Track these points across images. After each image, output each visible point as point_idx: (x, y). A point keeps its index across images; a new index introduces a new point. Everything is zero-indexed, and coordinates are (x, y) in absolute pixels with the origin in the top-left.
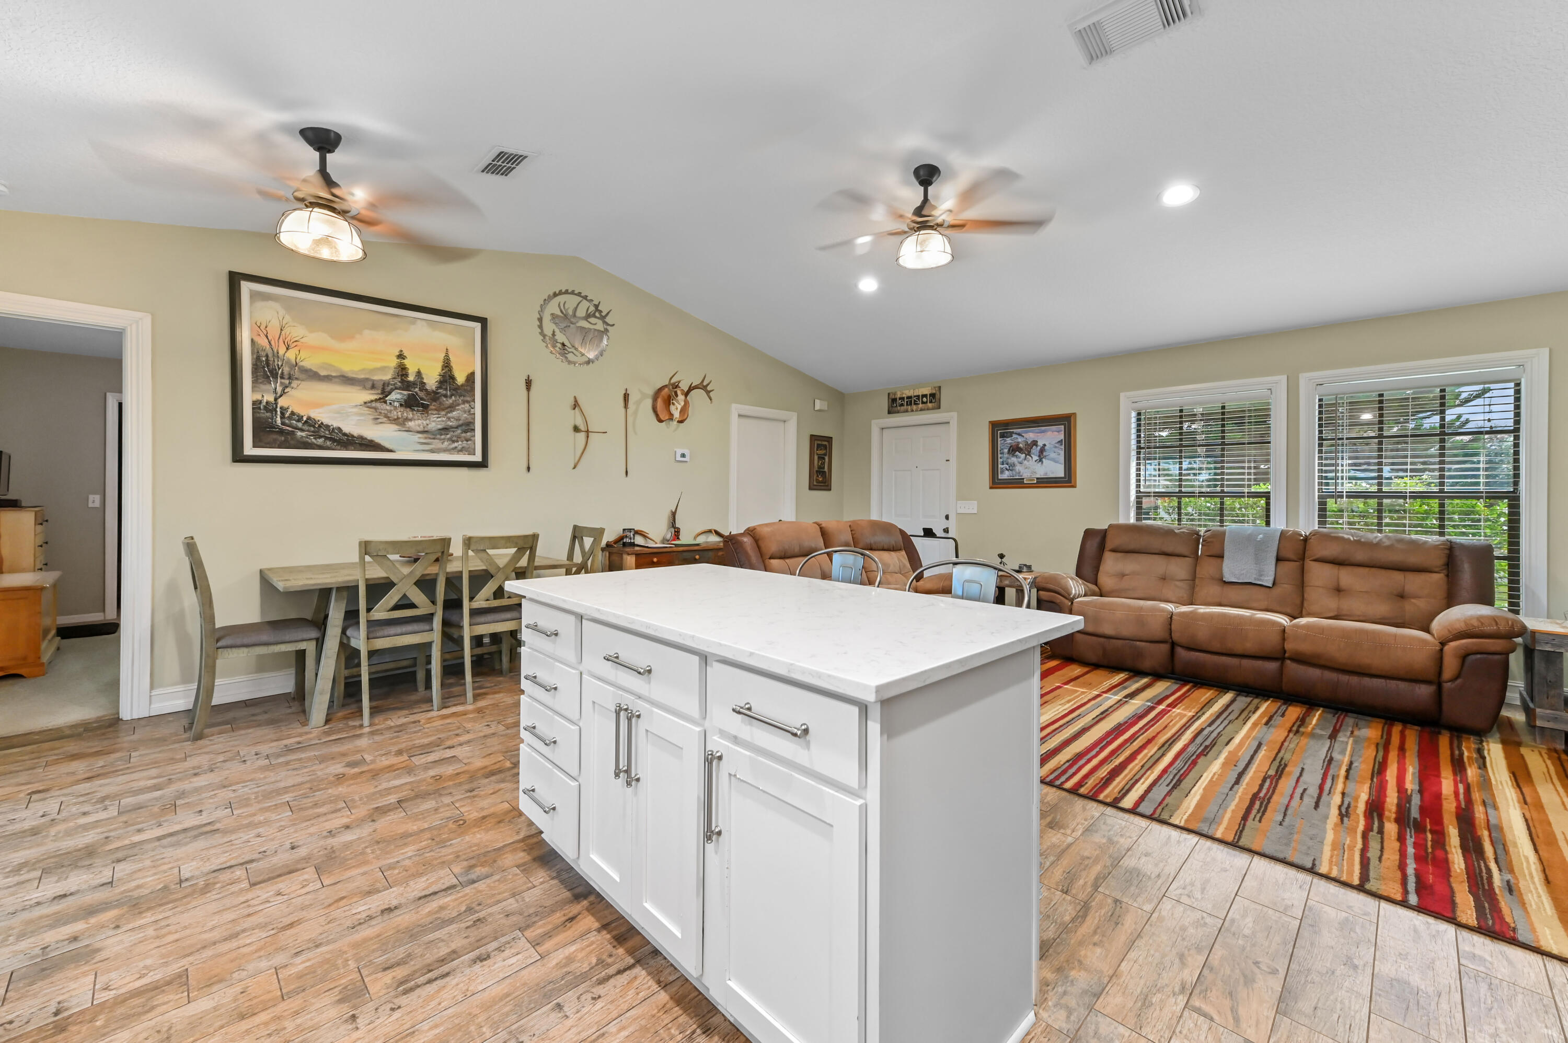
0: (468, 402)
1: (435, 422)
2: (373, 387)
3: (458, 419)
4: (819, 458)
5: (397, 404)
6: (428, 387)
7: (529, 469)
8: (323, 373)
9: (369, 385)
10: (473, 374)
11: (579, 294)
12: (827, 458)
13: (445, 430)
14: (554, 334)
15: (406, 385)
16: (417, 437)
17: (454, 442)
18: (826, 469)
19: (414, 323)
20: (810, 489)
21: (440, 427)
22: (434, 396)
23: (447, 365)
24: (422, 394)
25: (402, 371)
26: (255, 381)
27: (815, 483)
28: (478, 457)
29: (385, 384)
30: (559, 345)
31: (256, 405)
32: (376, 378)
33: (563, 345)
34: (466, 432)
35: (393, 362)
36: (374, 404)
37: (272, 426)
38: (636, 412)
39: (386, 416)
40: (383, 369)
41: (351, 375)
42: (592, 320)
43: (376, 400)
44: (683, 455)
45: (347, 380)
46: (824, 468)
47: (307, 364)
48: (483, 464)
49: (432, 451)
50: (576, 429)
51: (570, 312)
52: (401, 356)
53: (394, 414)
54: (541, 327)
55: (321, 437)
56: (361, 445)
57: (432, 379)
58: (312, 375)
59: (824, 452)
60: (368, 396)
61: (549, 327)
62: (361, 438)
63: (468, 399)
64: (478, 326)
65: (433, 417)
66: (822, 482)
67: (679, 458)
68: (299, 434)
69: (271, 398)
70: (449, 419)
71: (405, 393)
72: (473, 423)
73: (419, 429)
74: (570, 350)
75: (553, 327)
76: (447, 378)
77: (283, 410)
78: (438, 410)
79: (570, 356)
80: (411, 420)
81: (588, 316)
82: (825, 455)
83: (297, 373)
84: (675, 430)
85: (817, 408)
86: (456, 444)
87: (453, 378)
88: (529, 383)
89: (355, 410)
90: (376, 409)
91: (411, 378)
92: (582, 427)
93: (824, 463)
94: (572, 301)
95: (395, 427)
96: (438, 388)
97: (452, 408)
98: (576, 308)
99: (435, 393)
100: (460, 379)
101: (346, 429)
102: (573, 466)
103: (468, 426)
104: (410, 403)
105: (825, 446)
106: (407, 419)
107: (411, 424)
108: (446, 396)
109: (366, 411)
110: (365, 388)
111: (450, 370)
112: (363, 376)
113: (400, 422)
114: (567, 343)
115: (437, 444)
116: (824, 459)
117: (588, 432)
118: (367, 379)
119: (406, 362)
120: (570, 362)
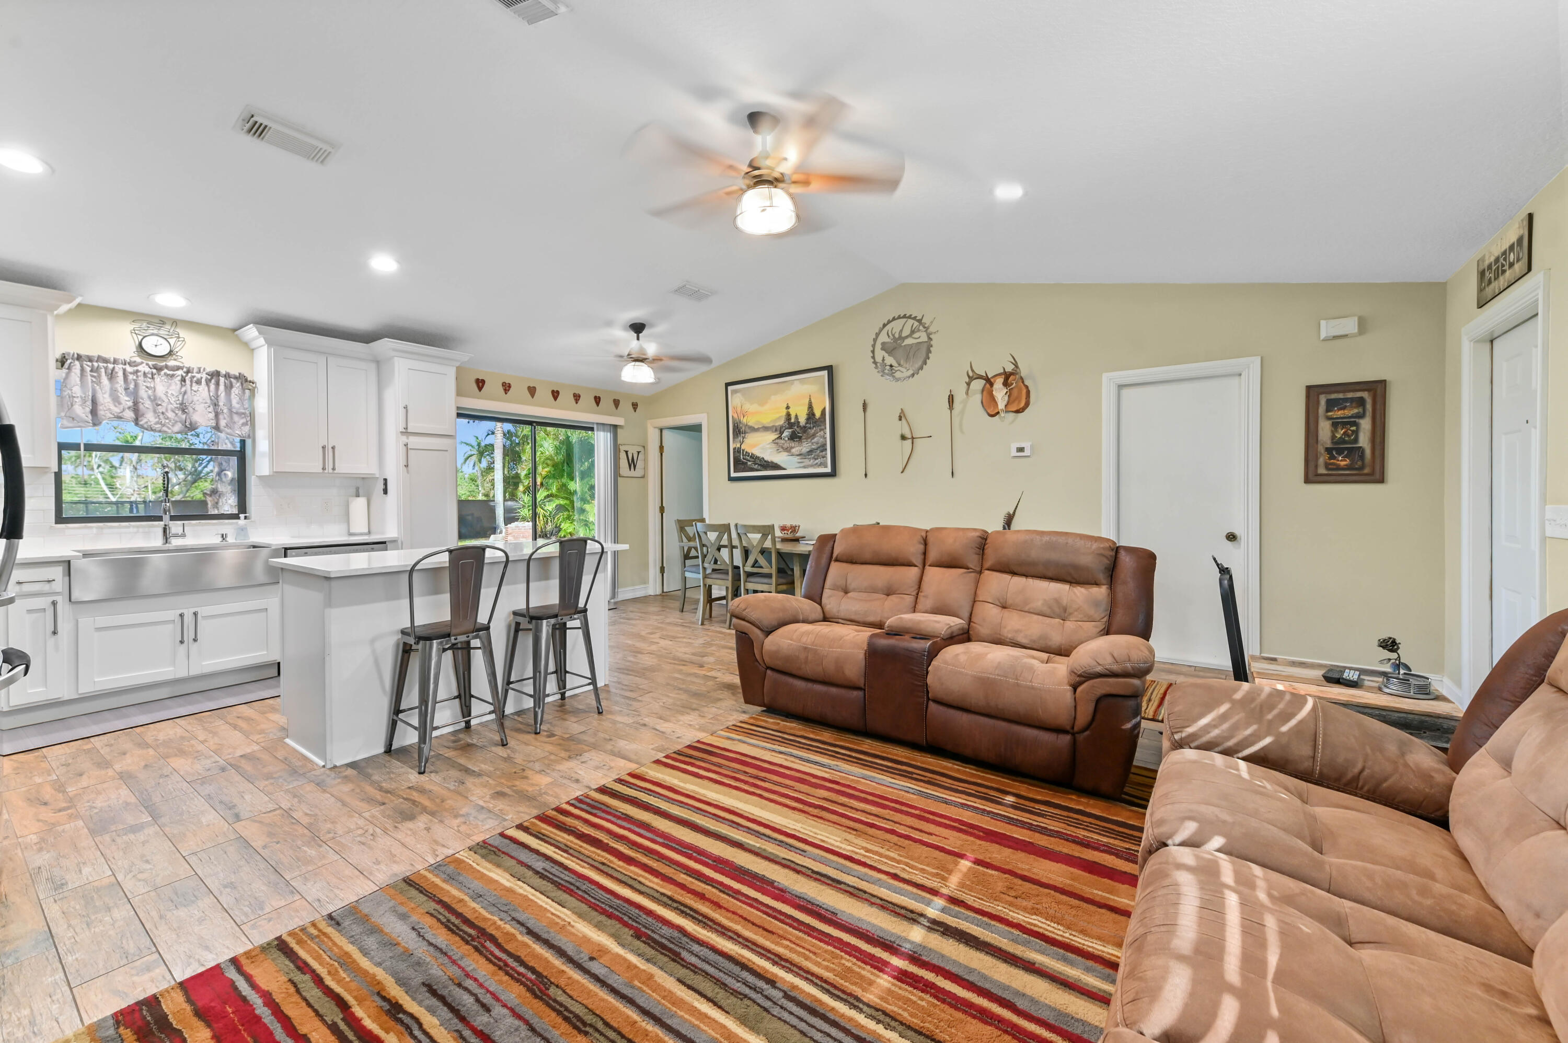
0: (823, 430)
1: (805, 447)
2: (776, 430)
3: (817, 443)
4: (1335, 425)
5: (786, 439)
6: (801, 424)
7: (866, 475)
8: (756, 427)
9: (774, 430)
10: (824, 409)
11: (904, 317)
12: (1366, 424)
13: (811, 452)
14: (883, 360)
15: (791, 425)
16: (796, 459)
17: (816, 459)
18: (1364, 441)
19: (792, 384)
20: (1307, 481)
21: (808, 450)
22: (804, 429)
23: (810, 407)
24: (798, 430)
25: (788, 415)
26: (734, 438)
27: (1322, 470)
28: (828, 470)
29: (781, 427)
30: (888, 368)
31: (734, 449)
32: (777, 424)
33: (891, 366)
34: (822, 451)
35: (784, 412)
36: (777, 441)
37: (740, 460)
38: (962, 412)
39: (782, 448)
40: (779, 418)
41: (767, 425)
42: (916, 335)
43: (778, 438)
44: (1021, 450)
45: (766, 429)
46: (1356, 440)
47: (750, 424)
48: (833, 474)
49: (804, 467)
50: (903, 438)
51: (897, 336)
52: (788, 408)
53: (786, 445)
54: (873, 357)
55: (756, 464)
56: (772, 467)
57: (802, 420)
58: (753, 429)
59: (1361, 410)
60: (774, 436)
61: (880, 354)
62: (772, 462)
63: (823, 427)
64: (825, 373)
65: (805, 444)
66: (1348, 468)
67: (1014, 453)
68: (749, 463)
69: (738, 445)
70: (813, 443)
71: (790, 430)
72: (826, 444)
73: (798, 453)
74: (896, 369)
75: (883, 353)
76: (811, 415)
77: (743, 450)
78: (807, 439)
79: (898, 375)
80: (793, 448)
81: (913, 332)
82: (1362, 416)
83: (747, 430)
84: (1013, 422)
85: (1323, 335)
86: (817, 461)
87: (814, 415)
88: (865, 406)
89: (768, 446)
90: (777, 443)
91: (793, 420)
92: (908, 435)
93: (1356, 433)
94: (896, 326)
95: (786, 454)
96: (806, 423)
97: (814, 436)
98: (901, 331)
99: (805, 427)
100: (818, 414)
101: (766, 459)
102: (901, 470)
103: (823, 448)
104: (793, 437)
105: (1361, 402)
106: (792, 448)
107: (793, 450)
108: (810, 428)
109: (774, 445)
110: (773, 432)
111: (812, 410)
112: (771, 425)
113: (788, 450)
114: (895, 364)
115: (807, 462)
116: (1355, 424)
117: (913, 438)
118: (773, 426)
119: (790, 410)
120: (898, 380)
